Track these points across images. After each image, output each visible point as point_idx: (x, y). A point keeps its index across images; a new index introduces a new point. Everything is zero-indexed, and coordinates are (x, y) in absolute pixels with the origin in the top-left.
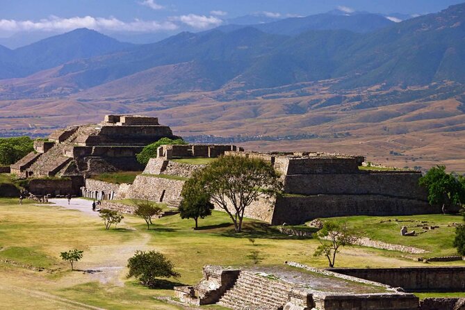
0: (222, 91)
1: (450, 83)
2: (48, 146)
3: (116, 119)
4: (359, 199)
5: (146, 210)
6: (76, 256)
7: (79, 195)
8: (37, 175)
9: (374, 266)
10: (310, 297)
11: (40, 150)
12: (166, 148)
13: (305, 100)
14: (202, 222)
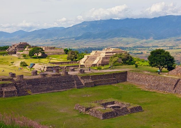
0: (41, 38)
1: (73, 36)
2: (11, 47)
3: (21, 43)
4: (55, 53)
5: (24, 56)
6: (13, 63)
7: (15, 54)
8: (10, 51)
9: (56, 62)
10: (44, 67)
11: (10, 48)
12: (28, 47)
13: (53, 39)
14: (32, 57)
